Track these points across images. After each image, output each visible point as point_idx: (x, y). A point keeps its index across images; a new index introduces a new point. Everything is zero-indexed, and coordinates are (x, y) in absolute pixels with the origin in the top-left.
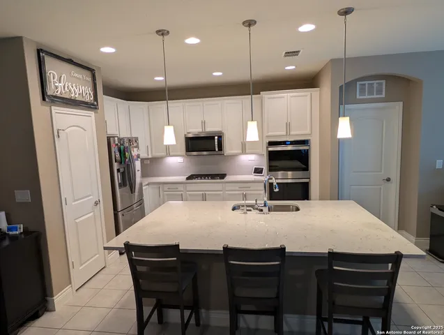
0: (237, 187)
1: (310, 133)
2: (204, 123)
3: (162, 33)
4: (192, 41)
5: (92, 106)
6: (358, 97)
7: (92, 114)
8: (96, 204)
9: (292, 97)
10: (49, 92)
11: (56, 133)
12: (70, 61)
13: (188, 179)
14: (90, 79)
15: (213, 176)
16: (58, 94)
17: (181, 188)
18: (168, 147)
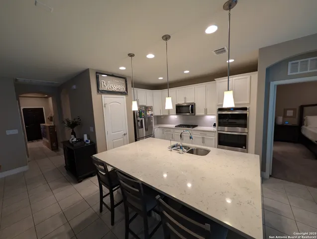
0: (199, 133)
1: (249, 102)
2: (185, 98)
3: (131, 55)
4: (150, 56)
5: (124, 93)
6: (289, 74)
7: (124, 97)
8: (125, 135)
9: (235, 80)
10: (100, 89)
11: (104, 105)
12: (112, 75)
13: (176, 126)
14: (124, 82)
15: (188, 126)
16: (106, 89)
17: (172, 130)
18: (169, 110)
